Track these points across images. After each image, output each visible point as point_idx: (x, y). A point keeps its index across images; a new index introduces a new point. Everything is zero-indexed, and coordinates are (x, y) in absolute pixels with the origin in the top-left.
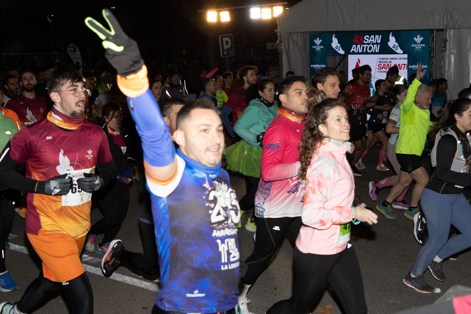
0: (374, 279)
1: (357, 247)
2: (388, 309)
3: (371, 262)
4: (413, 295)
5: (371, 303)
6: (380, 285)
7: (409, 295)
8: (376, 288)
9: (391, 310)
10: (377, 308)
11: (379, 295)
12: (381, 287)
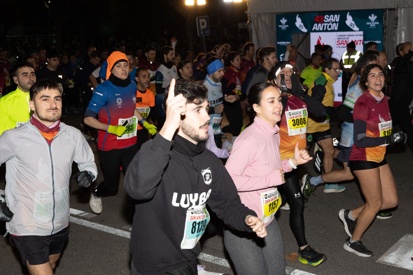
0: (335, 230)
1: (320, 202)
2: (348, 256)
3: (332, 215)
4: (369, 244)
5: (333, 250)
6: (340, 235)
7: (366, 243)
8: (337, 238)
9: (350, 257)
10: (338, 255)
11: (340, 244)
12: (341, 237)
